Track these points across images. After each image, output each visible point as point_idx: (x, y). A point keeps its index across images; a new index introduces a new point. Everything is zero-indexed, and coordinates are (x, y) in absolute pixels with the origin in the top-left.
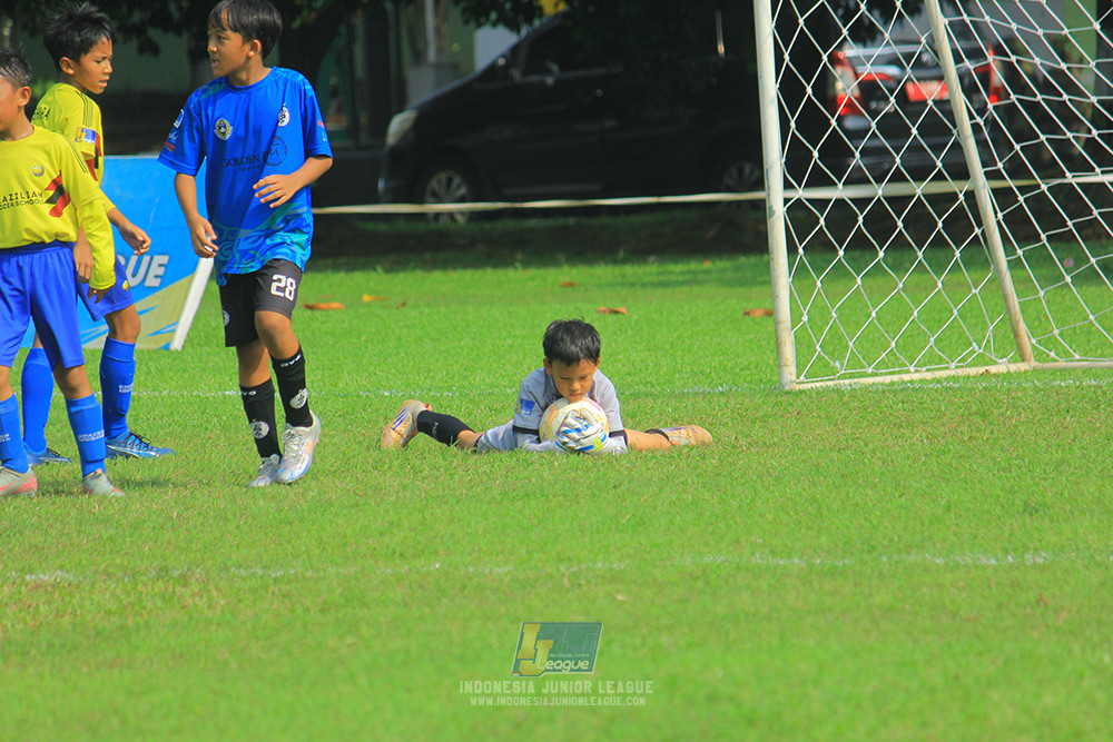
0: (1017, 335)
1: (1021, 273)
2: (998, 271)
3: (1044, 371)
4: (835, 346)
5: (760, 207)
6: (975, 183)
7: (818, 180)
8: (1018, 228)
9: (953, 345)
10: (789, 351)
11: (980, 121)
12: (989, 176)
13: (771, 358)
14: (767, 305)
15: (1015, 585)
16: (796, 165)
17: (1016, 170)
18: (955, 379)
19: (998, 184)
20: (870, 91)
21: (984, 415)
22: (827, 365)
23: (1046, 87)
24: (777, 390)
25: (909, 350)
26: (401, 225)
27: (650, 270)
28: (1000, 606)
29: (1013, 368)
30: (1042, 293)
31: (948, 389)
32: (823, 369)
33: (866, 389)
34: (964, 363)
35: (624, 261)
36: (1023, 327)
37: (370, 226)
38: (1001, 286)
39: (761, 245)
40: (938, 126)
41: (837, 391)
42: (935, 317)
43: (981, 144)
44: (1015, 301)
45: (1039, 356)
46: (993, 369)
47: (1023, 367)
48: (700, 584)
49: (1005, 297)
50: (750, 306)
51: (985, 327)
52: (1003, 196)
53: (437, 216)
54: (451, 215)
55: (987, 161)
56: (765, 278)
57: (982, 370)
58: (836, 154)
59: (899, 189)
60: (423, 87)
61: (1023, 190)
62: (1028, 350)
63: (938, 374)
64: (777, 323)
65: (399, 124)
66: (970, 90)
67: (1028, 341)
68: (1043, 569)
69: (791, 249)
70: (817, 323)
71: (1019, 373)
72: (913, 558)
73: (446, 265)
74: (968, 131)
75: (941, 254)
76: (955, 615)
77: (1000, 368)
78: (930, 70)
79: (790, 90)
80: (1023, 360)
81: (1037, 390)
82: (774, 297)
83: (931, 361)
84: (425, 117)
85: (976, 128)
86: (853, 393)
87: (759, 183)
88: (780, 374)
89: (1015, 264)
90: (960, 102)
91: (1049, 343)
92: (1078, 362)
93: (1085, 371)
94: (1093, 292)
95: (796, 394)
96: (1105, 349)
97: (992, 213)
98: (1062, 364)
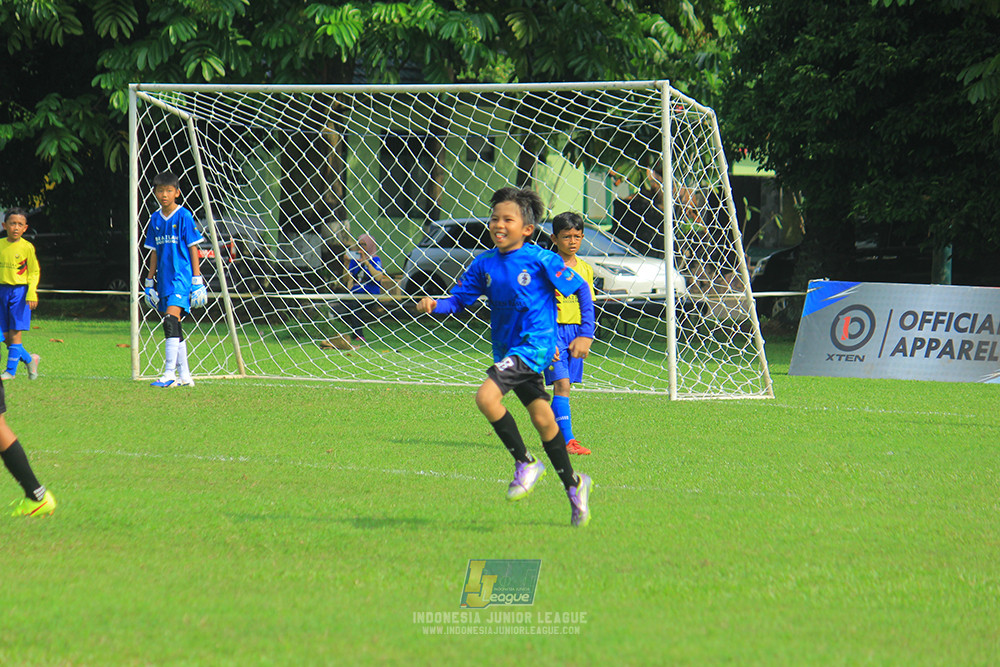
0: (238, 363)
1: (241, 336)
2: (231, 334)
3: (249, 379)
4: (157, 363)
5: (128, 299)
6: (224, 294)
8: (241, 315)
9: (210, 365)
10: (137, 363)
11: (228, 267)
12: (230, 291)
13: (128, 365)
14: (127, 342)
15: (233, 470)
17: (242, 289)
18: (210, 380)
19: (234, 295)
21: (222, 397)
22: (153, 370)
23: (256, 254)
24: (130, 381)
27: (74, 324)
28: (226, 479)
29: (235, 377)
30: (250, 345)
31: (207, 384)
32: (150, 372)
34: (213, 374)
35: (63, 320)
36: (241, 359)
38: (232, 341)
39: (127, 316)
42: (202, 352)
43: (228, 279)
44: (238, 347)
45: (247, 372)
46: (227, 377)
47: (240, 376)
48: (92, 462)
49: (234, 345)
50: (119, 342)
51: (224, 359)
52: (235, 301)
55: (229, 284)
56: (128, 331)
57: (222, 377)
61: (244, 299)
62: (243, 369)
63: (202, 378)
64: (132, 350)
66: (224, 254)
67: (243, 365)
68: (245, 464)
69: (141, 319)
70: (151, 349)
71: (238, 380)
72: (188, 456)
74: (222, 271)
75: (205, 326)
77: (230, 376)
80: (240, 373)
81: (246, 387)
82: (131, 339)
85: (225, 270)
87: (128, 288)
88: (132, 374)
89: (239, 332)
90: (220, 259)
91: (252, 367)
92: (264, 376)
93: (267, 380)
94: (271, 345)
95: (139, 382)
96: (276, 371)
97: (231, 309)
98: (257, 376)
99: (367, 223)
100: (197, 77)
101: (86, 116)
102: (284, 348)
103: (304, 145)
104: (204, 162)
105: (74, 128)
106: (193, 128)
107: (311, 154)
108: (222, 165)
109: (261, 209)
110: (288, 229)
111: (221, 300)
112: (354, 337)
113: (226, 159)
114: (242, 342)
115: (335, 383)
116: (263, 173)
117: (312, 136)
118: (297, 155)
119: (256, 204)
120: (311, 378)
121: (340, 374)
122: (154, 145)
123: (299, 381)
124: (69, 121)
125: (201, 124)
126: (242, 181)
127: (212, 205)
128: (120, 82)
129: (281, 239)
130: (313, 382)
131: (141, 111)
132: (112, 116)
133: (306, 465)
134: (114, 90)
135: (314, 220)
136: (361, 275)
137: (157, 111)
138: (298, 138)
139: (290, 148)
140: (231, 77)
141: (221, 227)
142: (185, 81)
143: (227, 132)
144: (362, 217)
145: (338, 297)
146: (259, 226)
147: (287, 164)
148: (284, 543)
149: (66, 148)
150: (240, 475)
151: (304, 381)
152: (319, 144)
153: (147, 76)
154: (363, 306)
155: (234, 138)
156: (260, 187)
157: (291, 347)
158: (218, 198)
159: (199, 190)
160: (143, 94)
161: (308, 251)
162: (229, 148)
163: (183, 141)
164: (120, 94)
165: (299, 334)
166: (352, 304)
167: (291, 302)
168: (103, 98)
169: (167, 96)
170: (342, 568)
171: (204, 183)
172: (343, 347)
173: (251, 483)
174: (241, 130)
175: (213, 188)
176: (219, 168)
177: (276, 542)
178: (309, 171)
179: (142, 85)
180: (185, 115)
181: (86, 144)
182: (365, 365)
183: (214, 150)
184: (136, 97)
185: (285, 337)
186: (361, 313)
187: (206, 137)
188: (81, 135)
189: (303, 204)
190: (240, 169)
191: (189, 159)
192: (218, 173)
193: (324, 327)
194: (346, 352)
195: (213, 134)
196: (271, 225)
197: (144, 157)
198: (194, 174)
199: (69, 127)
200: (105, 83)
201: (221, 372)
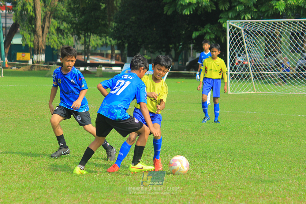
2: (252, 82)
3: (257, 93)
4: (234, 89)
6: (250, 72)
7: (233, 71)
8: (255, 77)
9: (247, 90)
10: (229, 89)
12: (252, 72)
16: (231, 68)
17: (255, 71)
18: (247, 93)
19: (253, 73)
20: (239, 62)
21: (250, 97)
25: (242, 90)
26: (187, 74)
28: (250, 117)
30: (257, 85)
31: (246, 94)
32: (232, 92)
33: (237, 94)
36: (255, 88)
37: (183, 74)
40: (246, 66)
41: (234, 94)
42: (245, 87)
44: (254, 85)
45: (256, 91)
49: (253, 85)
51: (251, 88)
52: (253, 74)
53: (191, 73)
54: (192, 73)
55: (252, 69)
58: (235, 68)
59: (242, 73)
60: (190, 59)
61: (255, 73)
65: (187, 63)
66: (251, 63)
67: (255, 90)
68: (255, 114)
71: (254, 93)
72: (241, 112)
73: (192, 79)
75: (246, 80)
76: (245, 118)
77: (252, 92)
78: (246, 60)
79: (231, 61)
80: (254, 91)
81: (256, 95)
83: (245, 91)
84: (191, 63)
85: (251, 66)
86: (236, 94)
89: (254, 81)
90: (249, 63)
91: (257, 90)
92: (260, 92)
93: (261, 93)
94: (263, 85)
95: (229, 94)
96: (264, 91)
97: (252, 76)
98: (259, 92)
99: (286, 54)
100: (244, 19)
101: (216, 29)
102: (265, 85)
103: (270, 35)
104: (245, 39)
105: (214, 32)
106: (243, 31)
107: (272, 37)
108: (250, 40)
109: (259, 51)
110: (266, 56)
111: (250, 74)
112: (283, 83)
113: (250, 39)
114: (255, 84)
115: (278, 94)
116: (260, 42)
117: (272, 33)
118: (268, 37)
119: (258, 50)
120: (272, 92)
121: (280, 92)
122: (233, 36)
123: (269, 94)
124: (212, 30)
125: (245, 30)
126: (254, 44)
127: (248, 50)
128: (225, 21)
129: (265, 58)
130: (272, 94)
131: (230, 27)
132: (223, 29)
133: (271, 114)
134: (223, 23)
135: (273, 53)
136: (284, 67)
137: (234, 28)
138: (269, 33)
139: (267, 36)
140: (252, 19)
141: (250, 56)
142: (241, 20)
143: (251, 32)
144: (285, 52)
145: (279, 73)
146: (259, 55)
147: (266, 40)
148: (264, 132)
149: (211, 37)
150: (254, 116)
151: (270, 94)
152: (274, 34)
153: (232, 19)
154: (285, 75)
155: (253, 33)
156: (259, 45)
157: (268, 85)
158: (249, 48)
159: (244, 46)
160: (230, 23)
161: (272, 61)
162: (251, 36)
163: (240, 35)
164: (225, 23)
165: (269, 82)
166: (283, 74)
167: (267, 74)
168: (220, 25)
169: (236, 24)
170: (279, 139)
171: (245, 44)
172: (280, 85)
173: (257, 118)
174: (254, 31)
175: (248, 46)
176: (249, 41)
177: (262, 133)
178: (271, 41)
179: (230, 21)
180: (240, 28)
181: (216, 36)
182: (286, 89)
183: (248, 37)
184: (229, 24)
185: (266, 83)
186: (285, 76)
187: (246, 33)
188: (215, 33)
189: (270, 49)
190: (254, 41)
191: (241, 39)
192: (249, 42)
193: (275, 80)
194: (281, 86)
195: (248, 33)
196: (262, 55)
197: (231, 39)
198: (243, 43)
199: (212, 32)
200: (221, 21)
201: (250, 91)
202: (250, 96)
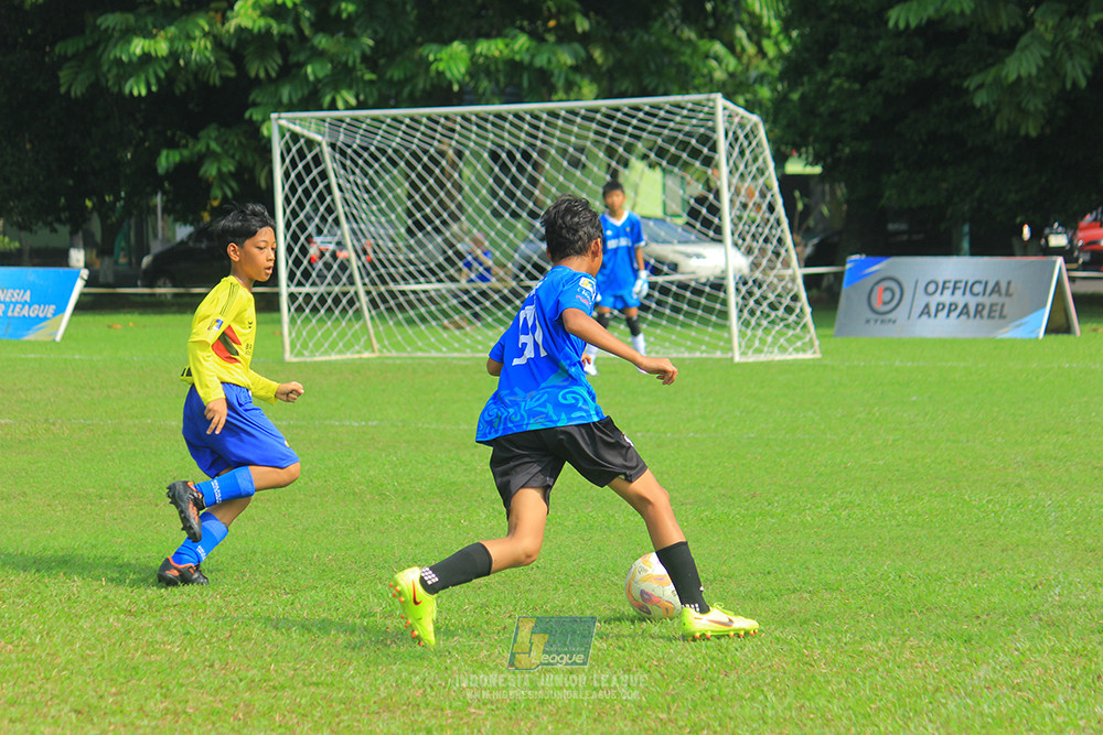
0: (372, 344)
1: (373, 321)
2: (365, 320)
3: (381, 357)
4: (305, 346)
5: (277, 295)
6: (358, 287)
7: (300, 284)
9: (348, 347)
10: (287, 347)
11: (360, 265)
12: (365, 284)
13: (281, 349)
15: (364, 433)
16: (291, 276)
17: (373, 283)
18: (348, 359)
19: (367, 288)
21: (358, 372)
22: (301, 352)
24: (282, 362)
25: (332, 347)
28: (358, 440)
29: (370, 355)
30: (381, 328)
31: (345, 363)
32: (300, 354)
33: (316, 362)
34: (352, 353)
36: (374, 340)
38: (366, 325)
40: (344, 267)
41: (305, 363)
42: (342, 335)
43: (360, 273)
44: (372, 331)
45: (380, 351)
46: (363, 356)
47: (374, 355)
49: (368, 330)
50: (275, 330)
51: (360, 340)
52: (368, 293)
55: (362, 278)
57: (359, 356)
58: (306, 274)
59: (329, 289)
61: (375, 290)
62: (376, 349)
63: (343, 357)
64: (283, 336)
65: (146, 261)
67: (376, 346)
69: (289, 309)
70: (298, 337)
71: (372, 358)
72: (328, 422)
74: (355, 268)
75: (344, 314)
77: (366, 355)
78: (342, 245)
79: (290, 250)
80: (373, 351)
81: (378, 364)
82: (282, 327)
83: (340, 352)
85: (359, 267)
86: (311, 363)
87: (277, 285)
88: (284, 356)
89: (372, 318)
90: (353, 256)
91: (384, 347)
92: (394, 354)
93: (398, 358)
94: (400, 328)
95: (289, 363)
96: (405, 350)
97: (364, 299)
98: (388, 354)
100: (333, 107)
101: (240, 142)
102: (410, 331)
103: (419, 160)
104: (336, 176)
105: (231, 152)
106: (327, 150)
107: (425, 167)
108: (352, 178)
109: (385, 215)
110: (409, 230)
111: (356, 293)
112: (468, 321)
113: (353, 173)
114: (375, 326)
115: (454, 358)
116: (387, 185)
117: (425, 152)
118: (413, 168)
119: (381, 210)
120: (433, 354)
121: (458, 350)
122: (294, 164)
123: (423, 358)
124: (227, 146)
125: (333, 145)
126: (367, 191)
127: (345, 213)
128: (265, 113)
129: (405, 239)
130: (434, 358)
131: (283, 136)
132: (262, 141)
133: (426, 425)
134: (262, 121)
135: (430, 222)
137: (295, 136)
138: (413, 154)
139: (408, 163)
140: (360, 106)
141: (353, 231)
142: (320, 110)
143: (354, 151)
145: (453, 286)
146: (384, 228)
147: (406, 177)
148: (403, 490)
149: (224, 169)
150: (371, 436)
151: (428, 358)
152: (432, 158)
153: (289, 108)
154: (475, 293)
155: (360, 156)
156: (384, 196)
157: (417, 330)
158: (348, 206)
159: (332, 200)
160: (284, 122)
162: (356, 164)
163: (317, 160)
165: (422, 319)
166: (466, 292)
167: (414, 292)
168: (254, 128)
169: (303, 123)
171: (337, 194)
172: (460, 328)
173: (379, 442)
174: (366, 149)
175: (346, 200)
176: (349, 182)
177: (396, 490)
178: (425, 181)
179: (284, 114)
180: (319, 138)
181: (241, 167)
182: (478, 342)
183: (344, 167)
184: (278, 125)
185: (410, 321)
186: (473, 299)
187: (338, 156)
188: (237, 158)
189: (420, 208)
190: (366, 182)
191: (323, 175)
192: (349, 186)
193: (443, 312)
195: (343, 153)
196: (394, 227)
197: (287, 174)
198: (328, 188)
199: (227, 152)
200: (256, 115)
201: (359, 352)
202: (358, 368)
